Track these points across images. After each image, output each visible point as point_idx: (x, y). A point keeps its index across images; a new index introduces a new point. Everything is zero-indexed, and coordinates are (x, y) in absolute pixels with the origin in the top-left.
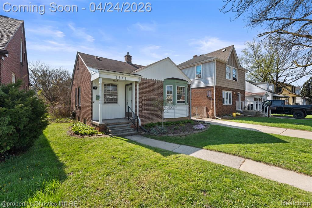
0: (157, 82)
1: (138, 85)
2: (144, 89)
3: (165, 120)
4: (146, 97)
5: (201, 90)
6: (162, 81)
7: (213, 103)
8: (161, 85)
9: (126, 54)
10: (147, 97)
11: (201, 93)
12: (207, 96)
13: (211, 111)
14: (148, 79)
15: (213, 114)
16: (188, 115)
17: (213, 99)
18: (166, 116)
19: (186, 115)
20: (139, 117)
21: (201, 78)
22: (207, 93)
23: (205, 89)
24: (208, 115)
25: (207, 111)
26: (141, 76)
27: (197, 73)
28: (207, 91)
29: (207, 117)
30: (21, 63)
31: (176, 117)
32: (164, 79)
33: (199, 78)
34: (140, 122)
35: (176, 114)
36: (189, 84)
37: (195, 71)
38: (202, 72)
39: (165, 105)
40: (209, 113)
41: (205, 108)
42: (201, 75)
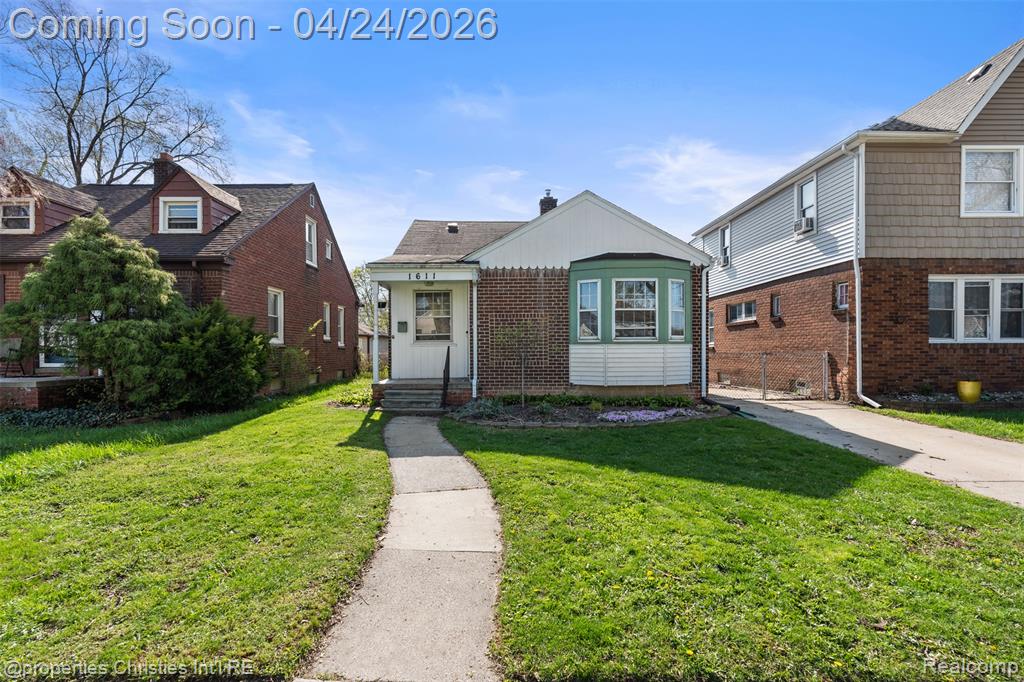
0: (541, 275)
1: (475, 289)
2: (498, 298)
4: (502, 320)
5: (813, 281)
7: (853, 333)
8: (559, 283)
9: (543, 196)
10: (506, 320)
11: (814, 293)
12: (834, 307)
13: (845, 370)
14: (510, 268)
15: (852, 382)
16: (687, 379)
17: (853, 320)
18: (578, 378)
19: (662, 378)
20: (478, 375)
21: (815, 232)
22: (834, 292)
23: (826, 277)
24: (835, 387)
25: (834, 369)
26: (478, 263)
27: (804, 213)
28: (834, 286)
29: (832, 396)
30: (308, 266)
31: (610, 384)
32: (572, 263)
33: (804, 232)
34: (474, 388)
35: (609, 374)
36: (694, 267)
37: (795, 207)
38: (815, 206)
39: (574, 343)
40: (838, 379)
41: (825, 356)
42: (812, 220)
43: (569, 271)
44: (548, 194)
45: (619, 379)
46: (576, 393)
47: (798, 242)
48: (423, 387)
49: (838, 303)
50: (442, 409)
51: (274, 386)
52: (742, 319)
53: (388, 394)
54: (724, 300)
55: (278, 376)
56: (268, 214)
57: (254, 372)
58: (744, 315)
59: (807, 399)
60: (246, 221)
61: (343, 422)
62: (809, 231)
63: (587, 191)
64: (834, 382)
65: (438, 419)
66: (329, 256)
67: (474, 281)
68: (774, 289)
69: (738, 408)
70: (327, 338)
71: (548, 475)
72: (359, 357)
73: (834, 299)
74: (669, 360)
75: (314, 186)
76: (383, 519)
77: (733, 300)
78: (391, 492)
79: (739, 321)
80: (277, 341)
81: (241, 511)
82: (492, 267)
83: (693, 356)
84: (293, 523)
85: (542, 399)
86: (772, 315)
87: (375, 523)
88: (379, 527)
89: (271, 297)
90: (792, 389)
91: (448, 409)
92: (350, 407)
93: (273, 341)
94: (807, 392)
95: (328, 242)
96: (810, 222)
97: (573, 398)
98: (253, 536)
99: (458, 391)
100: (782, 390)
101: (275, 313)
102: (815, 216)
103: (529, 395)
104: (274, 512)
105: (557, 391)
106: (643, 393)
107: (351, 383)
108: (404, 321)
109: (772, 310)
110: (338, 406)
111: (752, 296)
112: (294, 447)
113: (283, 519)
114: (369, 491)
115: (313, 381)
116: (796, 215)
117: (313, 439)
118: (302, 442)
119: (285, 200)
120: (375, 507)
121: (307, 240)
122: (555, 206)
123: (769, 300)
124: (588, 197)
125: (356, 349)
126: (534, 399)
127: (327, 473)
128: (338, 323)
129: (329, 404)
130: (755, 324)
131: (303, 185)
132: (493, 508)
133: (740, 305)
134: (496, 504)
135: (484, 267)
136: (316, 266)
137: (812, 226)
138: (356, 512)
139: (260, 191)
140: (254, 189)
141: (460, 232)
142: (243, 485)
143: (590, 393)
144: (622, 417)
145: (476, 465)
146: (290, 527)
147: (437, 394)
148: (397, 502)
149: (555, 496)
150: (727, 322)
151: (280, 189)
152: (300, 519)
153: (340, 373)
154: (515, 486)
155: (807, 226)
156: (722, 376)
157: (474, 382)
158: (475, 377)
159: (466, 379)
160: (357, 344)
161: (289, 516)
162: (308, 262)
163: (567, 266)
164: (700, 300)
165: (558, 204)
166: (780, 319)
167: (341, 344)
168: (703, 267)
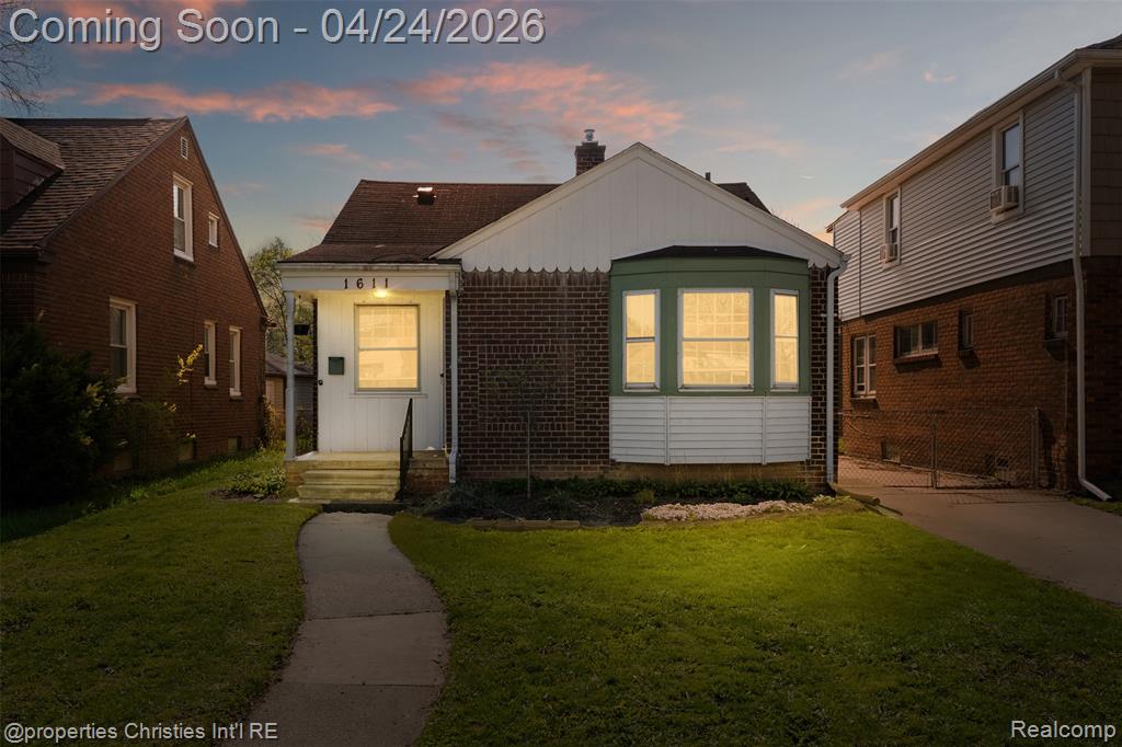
0: (564, 282)
1: (454, 305)
2: (492, 319)
3: (618, 473)
4: (497, 356)
5: (1018, 291)
6: (597, 272)
7: (1073, 378)
8: (593, 295)
9: (581, 140)
10: (505, 356)
11: (1019, 312)
12: (1048, 335)
13: (1063, 440)
14: (512, 270)
15: (1071, 459)
16: (802, 453)
17: (1073, 357)
18: (623, 451)
19: (758, 452)
20: (460, 446)
21: (1020, 210)
22: (1049, 308)
23: (1037, 285)
24: (1049, 466)
25: (1048, 440)
26: (457, 261)
27: (1006, 177)
28: (1048, 301)
29: (1045, 482)
30: (178, 259)
31: (674, 461)
32: (614, 262)
33: (1007, 210)
34: (453, 468)
35: (672, 445)
36: (815, 270)
37: (994, 168)
38: (1021, 166)
39: (618, 395)
40: (1054, 454)
41: (1035, 416)
42: (1016, 188)
43: (609, 275)
44: (590, 137)
45: (687, 453)
46: (619, 476)
47: (998, 224)
48: (370, 465)
49: (1054, 329)
50: (397, 502)
51: (121, 465)
52: (918, 352)
53: (310, 477)
54: (891, 319)
55: (127, 447)
56: (110, 175)
57: (88, 441)
58: (920, 347)
59: (1004, 487)
60: (72, 188)
61: (235, 521)
62: (1012, 208)
63: (639, 143)
64: (1048, 458)
65: (389, 518)
66: (213, 242)
67: (453, 292)
68: (964, 302)
69: (877, 500)
70: (210, 381)
71: (533, 594)
72: (266, 414)
73: (1048, 323)
74: (771, 422)
75: (187, 121)
76: (285, 648)
77: (905, 319)
78: (301, 617)
79: (914, 354)
80: (127, 388)
81: (82, 639)
82: (482, 269)
83: (813, 416)
84: (157, 652)
85: (563, 485)
86: (961, 346)
87: (273, 652)
88: (279, 657)
89: (115, 316)
90: (990, 471)
91: (408, 502)
92: (248, 499)
93: (121, 389)
94: (1009, 475)
95: (213, 217)
96: (1014, 194)
97: (612, 483)
98: (103, 666)
99: (426, 473)
100: (973, 472)
101: (122, 341)
102: (1022, 184)
103: (544, 478)
104: (131, 639)
105: (590, 472)
106: (728, 476)
107: (251, 459)
108: (338, 354)
109: (960, 336)
110: (228, 496)
111: (932, 313)
112: (156, 556)
113: (144, 647)
114: (267, 616)
115: (185, 456)
116: (994, 180)
117: (187, 544)
118: (169, 550)
119: (138, 148)
120: (275, 634)
121: (176, 215)
122: (602, 160)
123: (956, 321)
124: (641, 153)
125: (261, 400)
126: (549, 485)
127: (207, 591)
128: (229, 355)
129: (213, 494)
130: (935, 362)
131: (168, 121)
132: (444, 635)
133: (916, 326)
134: (450, 631)
135: (469, 269)
136: (191, 259)
137: (1017, 200)
138: (248, 639)
139: (95, 131)
140: (84, 128)
141: (437, 205)
142: (82, 608)
143: (642, 476)
144: (678, 513)
145: (432, 581)
146: (155, 656)
147: (390, 478)
148: (308, 630)
149: (536, 619)
150: (895, 356)
151: (129, 128)
152: (167, 648)
153: (233, 443)
154: (481, 608)
155: (1009, 200)
156: (889, 449)
157: (452, 457)
158: (455, 449)
159: (441, 453)
160: (263, 392)
161: (151, 643)
162: (177, 253)
163: (605, 268)
164: (825, 324)
165: (607, 155)
166: (972, 353)
167: (235, 392)
168: (829, 270)
